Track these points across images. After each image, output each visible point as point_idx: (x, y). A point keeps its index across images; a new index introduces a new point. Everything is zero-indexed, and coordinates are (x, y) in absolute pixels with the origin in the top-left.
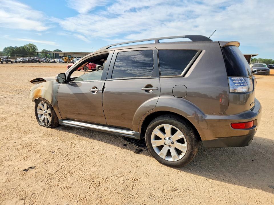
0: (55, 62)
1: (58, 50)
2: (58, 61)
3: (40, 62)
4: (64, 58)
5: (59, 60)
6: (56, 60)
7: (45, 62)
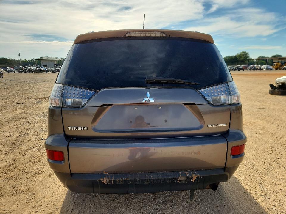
0: (260, 69)
1: (277, 55)
2: (264, 68)
3: (243, 70)
4: (275, 65)
5: (266, 67)
6: (263, 67)
7: (249, 70)
